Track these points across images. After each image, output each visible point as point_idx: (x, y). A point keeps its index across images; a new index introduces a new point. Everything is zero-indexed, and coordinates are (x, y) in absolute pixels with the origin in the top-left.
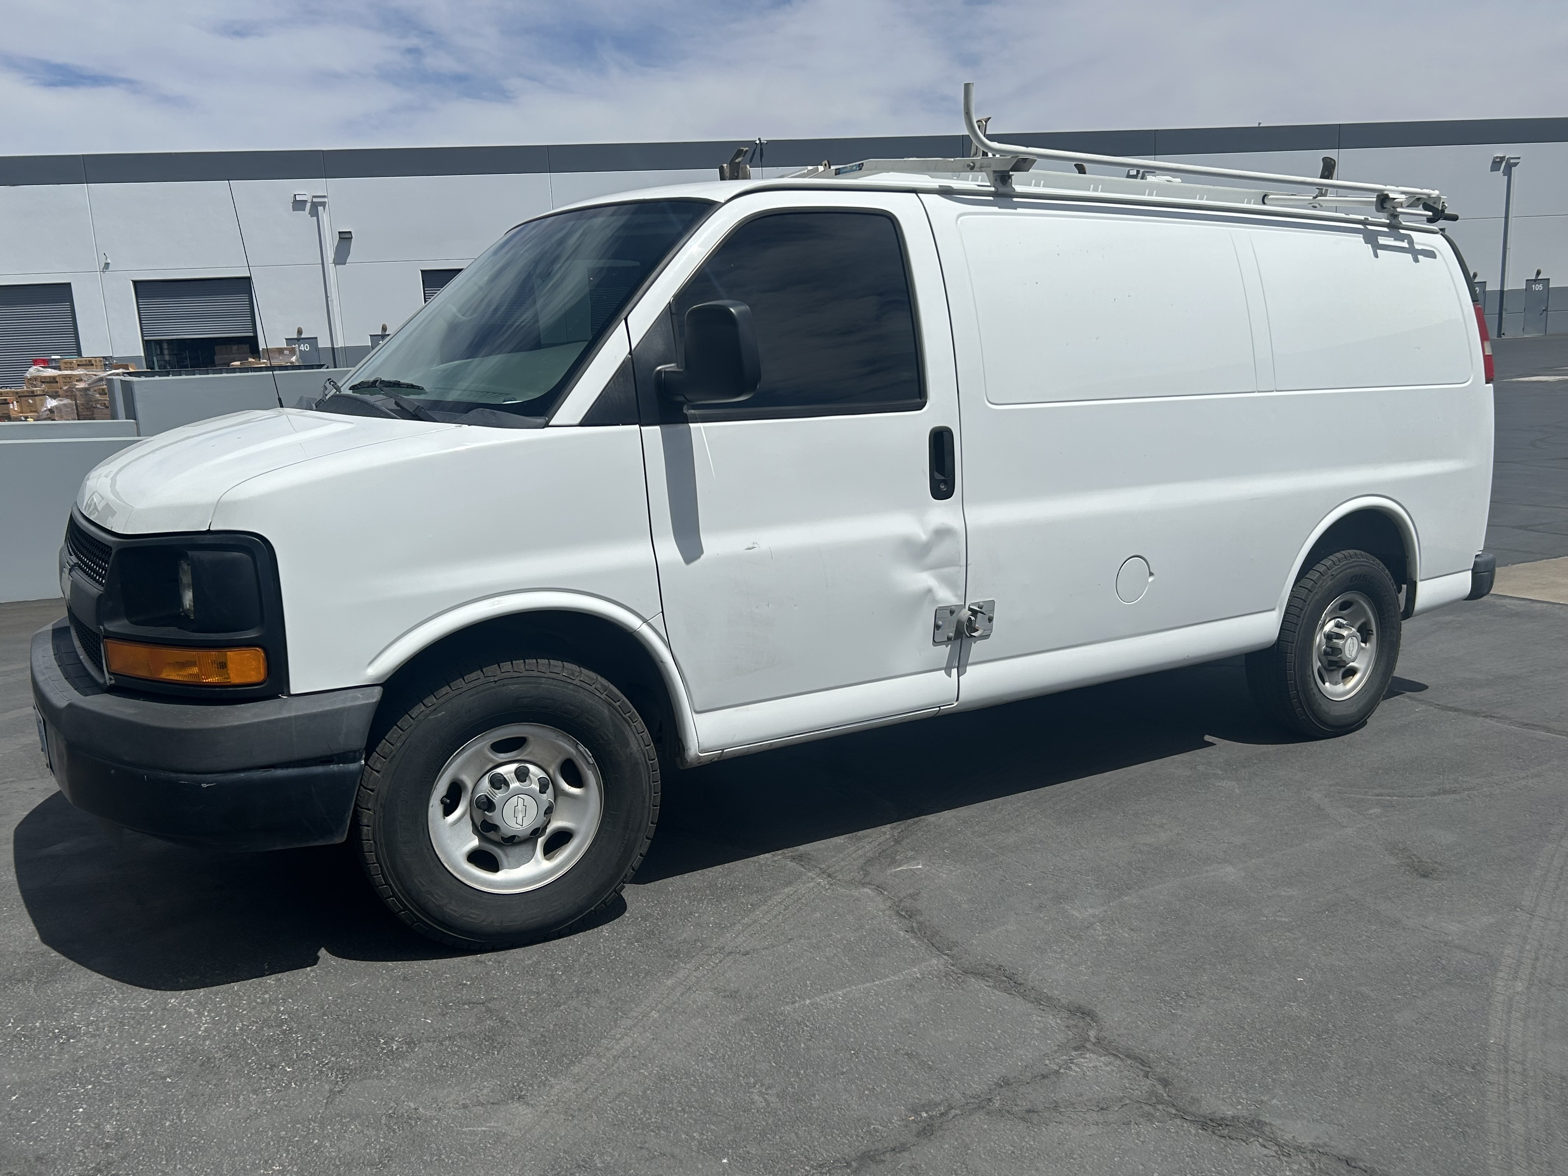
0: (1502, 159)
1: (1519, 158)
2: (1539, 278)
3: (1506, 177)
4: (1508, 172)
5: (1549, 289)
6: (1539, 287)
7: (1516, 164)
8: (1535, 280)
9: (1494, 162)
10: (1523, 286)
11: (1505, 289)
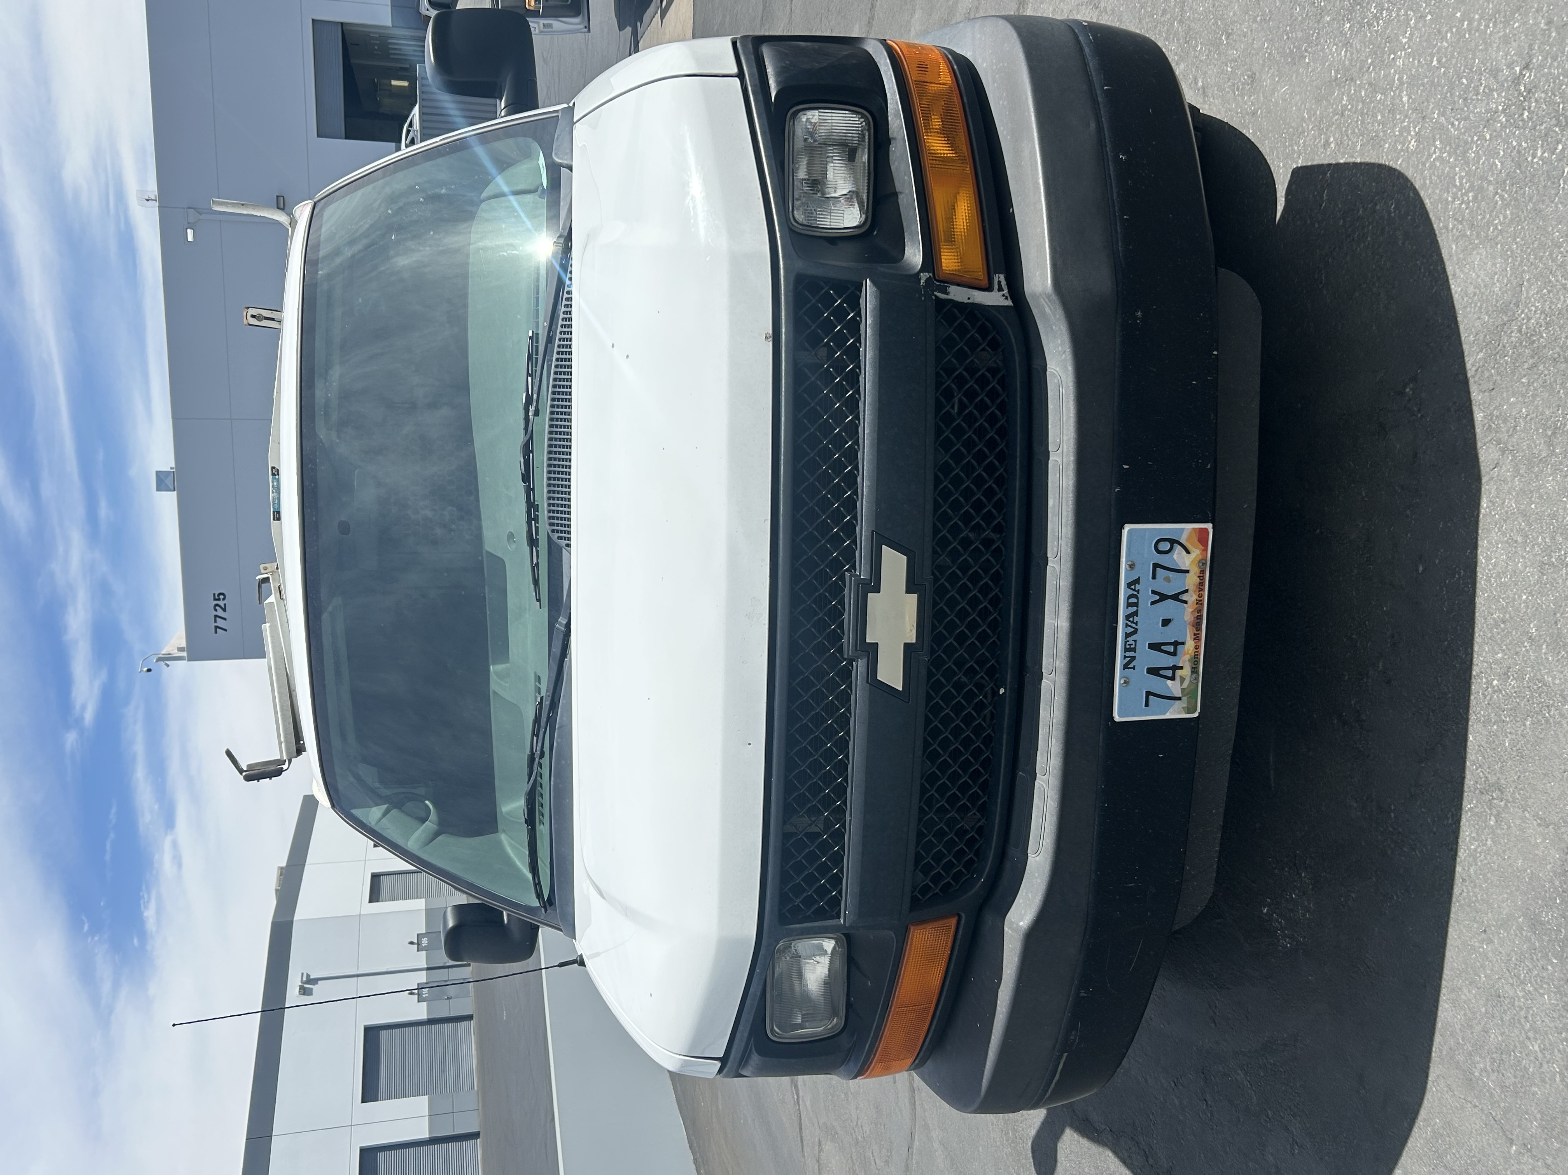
0: (301, 988)
1: (302, 974)
2: (416, 941)
3: (319, 982)
4: (315, 981)
5: (426, 933)
6: (425, 941)
7: (308, 976)
8: (418, 944)
9: (304, 994)
10: (424, 952)
11: (426, 966)
